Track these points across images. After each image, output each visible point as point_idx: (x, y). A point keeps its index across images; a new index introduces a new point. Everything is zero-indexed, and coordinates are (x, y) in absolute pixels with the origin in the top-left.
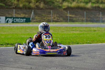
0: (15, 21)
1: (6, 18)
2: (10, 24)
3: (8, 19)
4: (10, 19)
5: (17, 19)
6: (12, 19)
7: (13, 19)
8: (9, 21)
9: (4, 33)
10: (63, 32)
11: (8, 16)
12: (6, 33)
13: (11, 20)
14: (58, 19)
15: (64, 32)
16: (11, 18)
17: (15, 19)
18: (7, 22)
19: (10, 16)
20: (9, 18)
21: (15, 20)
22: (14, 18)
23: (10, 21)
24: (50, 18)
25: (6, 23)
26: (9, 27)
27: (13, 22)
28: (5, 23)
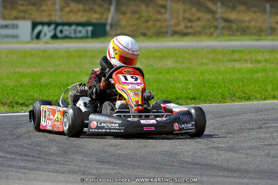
0: (59, 35)
1: (35, 25)
2: (46, 43)
3: (39, 28)
4: (46, 29)
5: (66, 28)
6: (52, 27)
7: (55, 29)
8: (42, 35)
10: (202, 64)
11: (39, 20)
12: (34, 70)
13: (47, 31)
14: (186, 27)
15: (206, 64)
16: (49, 24)
17: (60, 28)
18: (38, 36)
19: (46, 20)
20: (43, 24)
21: (61, 32)
22: (57, 25)
23: (45, 35)
24: (164, 24)
25: (35, 41)
26: (44, 51)
27: (54, 37)
28: (32, 39)
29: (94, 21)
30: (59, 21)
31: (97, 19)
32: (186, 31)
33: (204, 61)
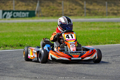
1: (4, 12)
3: (5, 13)
4: (8, 13)
5: (17, 13)
6: (11, 12)
7: (13, 13)
8: (7, 16)
9: (1, 32)
11: (5, 9)
12: (3, 32)
13: (9, 14)
14: (70, 12)
15: (79, 29)
16: (10, 11)
17: (14, 13)
18: (5, 17)
19: (8, 9)
20: (7, 11)
21: (15, 15)
22: (13, 12)
23: (8, 16)
24: (61, 11)
25: (4, 19)
26: (8, 23)
27: (12, 17)
28: (2, 18)
29: (30, 10)
30: (14, 10)
31: (31, 9)
32: (70, 14)
33: (78, 27)
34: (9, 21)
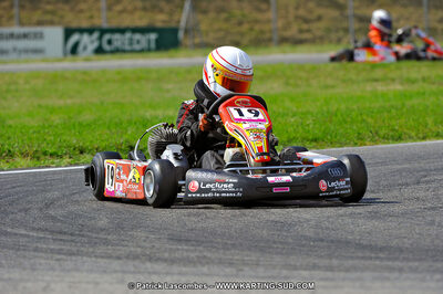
0: (106, 47)
1: (68, 33)
2: (87, 60)
3: (75, 38)
4: (86, 38)
5: (116, 37)
6: (96, 35)
7: (100, 38)
8: (80, 48)
9: (61, 102)
10: (327, 87)
11: (74, 25)
12: (69, 101)
13: (88, 42)
14: (301, 31)
15: (333, 87)
16: (90, 31)
17: (107, 37)
18: (74, 50)
19: (85, 24)
20: (81, 31)
21: (110, 42)
22: (103, 32)
23: (85, 48)
24: (266, 27)
25: (70, 57)
26: (85, 73)
27: (99, 51)
28: (65, 54)
29: (159, 25)
30: (105, 25)
31: (164, 22)
32: (299, 36)
33: (330, 82)
34: (88, 64)
